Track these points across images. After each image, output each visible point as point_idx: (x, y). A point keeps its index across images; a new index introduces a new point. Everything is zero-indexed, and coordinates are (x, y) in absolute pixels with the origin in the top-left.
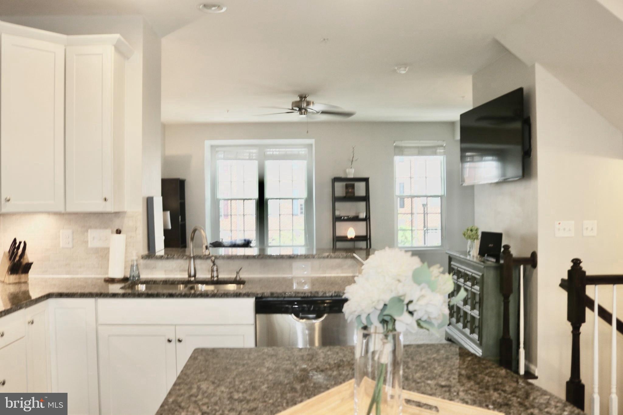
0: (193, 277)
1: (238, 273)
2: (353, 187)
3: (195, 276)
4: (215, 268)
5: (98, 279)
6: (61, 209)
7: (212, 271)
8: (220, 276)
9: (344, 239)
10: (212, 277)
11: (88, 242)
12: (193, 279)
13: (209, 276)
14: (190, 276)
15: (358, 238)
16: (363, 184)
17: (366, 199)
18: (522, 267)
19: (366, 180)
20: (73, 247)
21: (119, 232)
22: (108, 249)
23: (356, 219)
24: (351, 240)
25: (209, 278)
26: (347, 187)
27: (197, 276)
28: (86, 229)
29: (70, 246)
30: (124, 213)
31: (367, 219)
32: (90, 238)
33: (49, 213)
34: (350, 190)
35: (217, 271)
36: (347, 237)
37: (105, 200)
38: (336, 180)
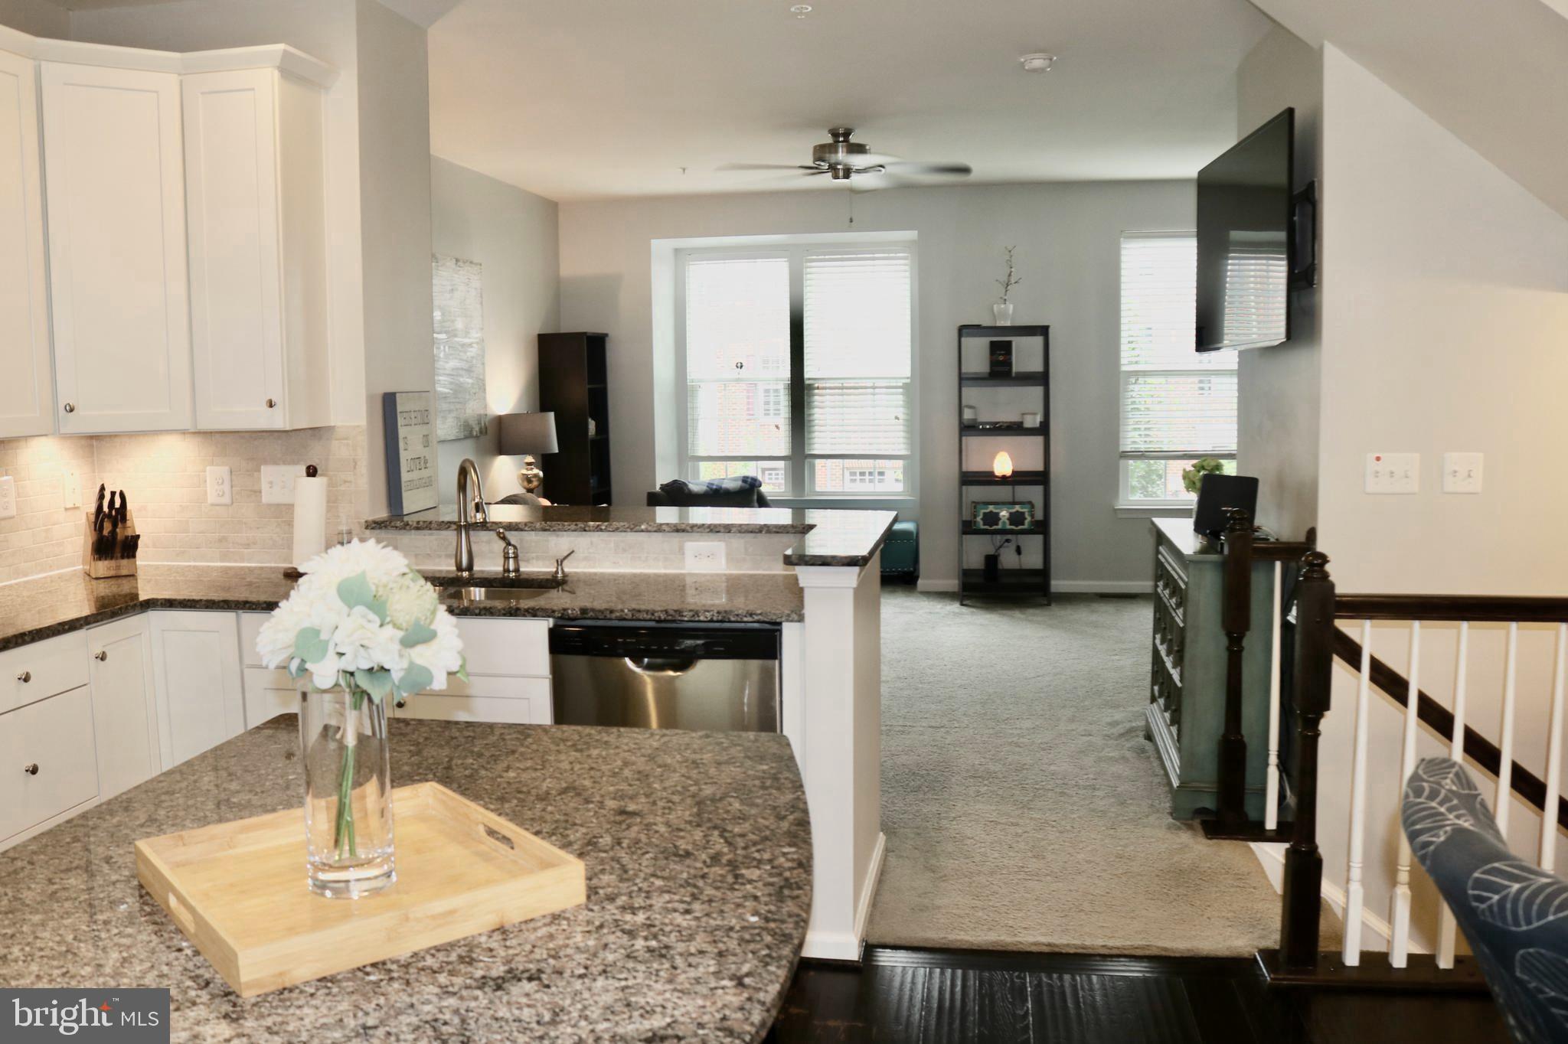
0: (465, 570)
1: (560, 563)
2: (1008, 346)
3: (470, 568)
4: (511, 551)
5: (273, 570)
6: (187, 425)
7: (506, 558)
8: (525, 568)
9: (987, 479)
10: (507, 570)
11: (260, 492)
12: (465, 574)
13: (500, 569)
14: (459, 568)
15: (1019, 478)
16: (1038, 341)
17: (1042, 379)
18: (1278, 565)
19: (1043, 331)
20: (232, 503)
21: (312, 472)
22: (290, 507)
23: (1015, 429)
24: (1004, 480)
25: (497, 573)
26: (995, 347)
27: (476, 568)
28: (256, 463)
29: (227, 500)
30: (330, 429)
31: (1044, 430)
32: (264, 487)
33: (184, 432)
34: (1001, 358)
35: (516, 557)
36: (991, 474)
37: (271, 405)
38: (964, 330)
